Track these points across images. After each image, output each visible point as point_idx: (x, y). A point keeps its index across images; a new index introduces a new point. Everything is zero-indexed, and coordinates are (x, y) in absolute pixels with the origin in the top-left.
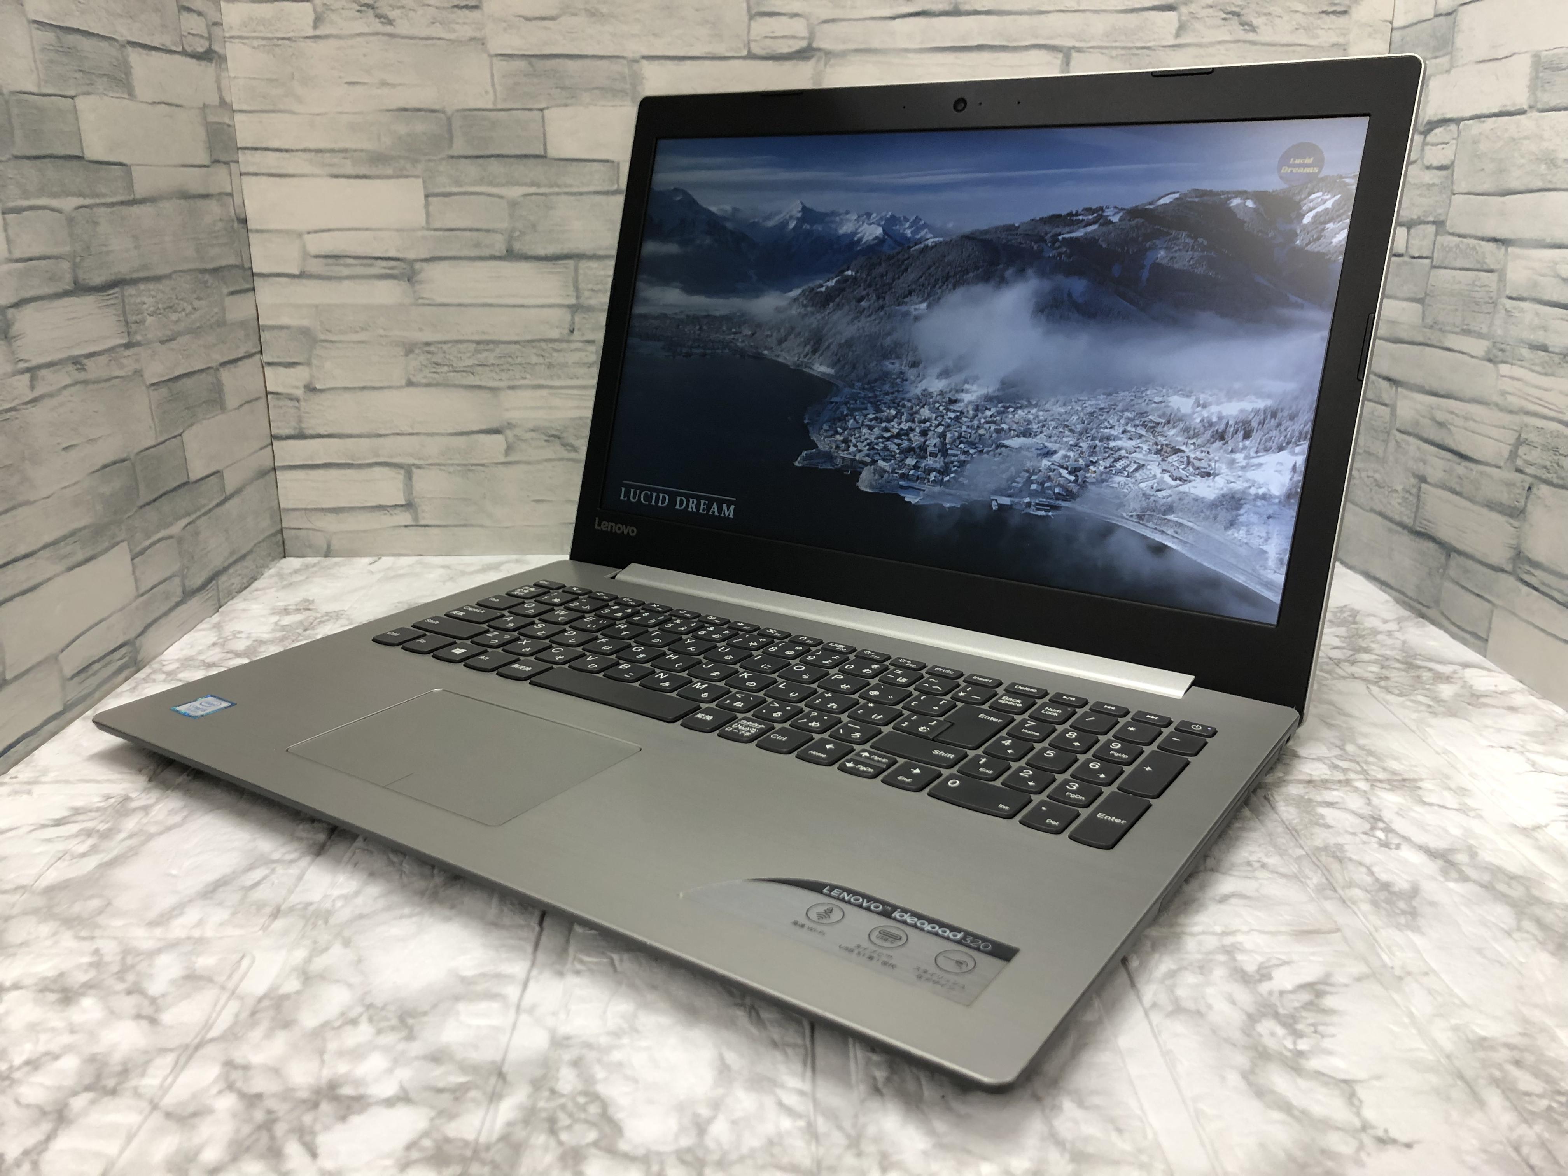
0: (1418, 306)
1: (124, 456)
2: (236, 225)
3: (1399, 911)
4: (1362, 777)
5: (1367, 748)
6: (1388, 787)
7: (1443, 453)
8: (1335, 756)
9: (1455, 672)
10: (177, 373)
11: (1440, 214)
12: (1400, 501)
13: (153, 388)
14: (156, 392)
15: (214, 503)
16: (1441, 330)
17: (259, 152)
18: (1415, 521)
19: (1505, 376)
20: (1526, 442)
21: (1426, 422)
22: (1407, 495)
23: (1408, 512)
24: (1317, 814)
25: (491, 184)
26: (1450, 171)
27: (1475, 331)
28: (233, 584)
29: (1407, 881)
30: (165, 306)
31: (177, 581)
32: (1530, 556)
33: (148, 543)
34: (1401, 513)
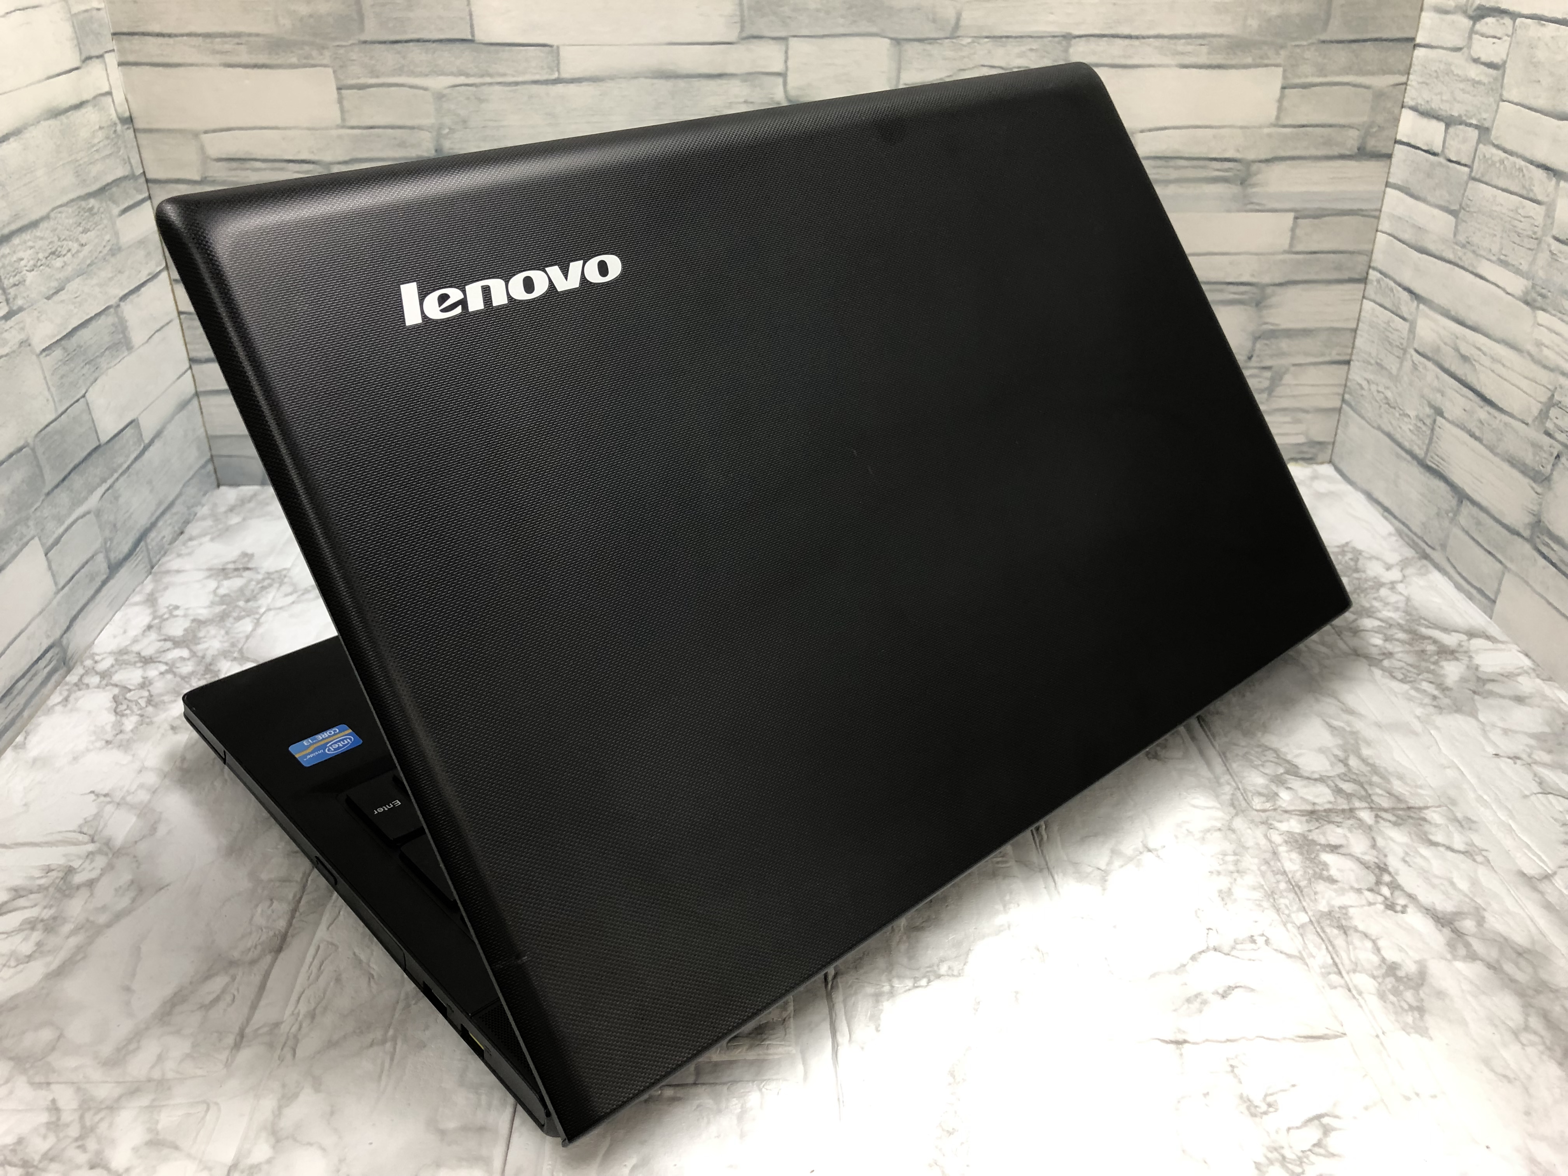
0: (1451, 219)
1: (21, 443)
2: (119, 127)
3: (1406, 1007)
4: (1366, 805)
5: (1370, 761)
6: (1393, 819)
7: (1465, 391)
8: (1339, 776)
9: (1460, 645)
10: (70, 329)
11: (1485, 119)
12: (1411, 428)
13: (44, 354)
14: (48, 358)
15: (133, 457)
16: (1474, 252)
17: (137, 37)
18: (1426, 454)
19: (1542, 326)
20: (1558, 404)
21: (1448, 350)
22: (1420, 424)
23: (1419, 442)
24: (1320, 862)
25: (412, 74)
26: (1500, 72)
27: (1513, 265)
28: (164, 537)
29: (1416, 962)
30: (47, 255)
31: (101, 557)
32: (1550, 527)
33: (61, 530)
34: (1412, 441)
